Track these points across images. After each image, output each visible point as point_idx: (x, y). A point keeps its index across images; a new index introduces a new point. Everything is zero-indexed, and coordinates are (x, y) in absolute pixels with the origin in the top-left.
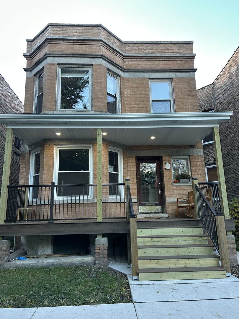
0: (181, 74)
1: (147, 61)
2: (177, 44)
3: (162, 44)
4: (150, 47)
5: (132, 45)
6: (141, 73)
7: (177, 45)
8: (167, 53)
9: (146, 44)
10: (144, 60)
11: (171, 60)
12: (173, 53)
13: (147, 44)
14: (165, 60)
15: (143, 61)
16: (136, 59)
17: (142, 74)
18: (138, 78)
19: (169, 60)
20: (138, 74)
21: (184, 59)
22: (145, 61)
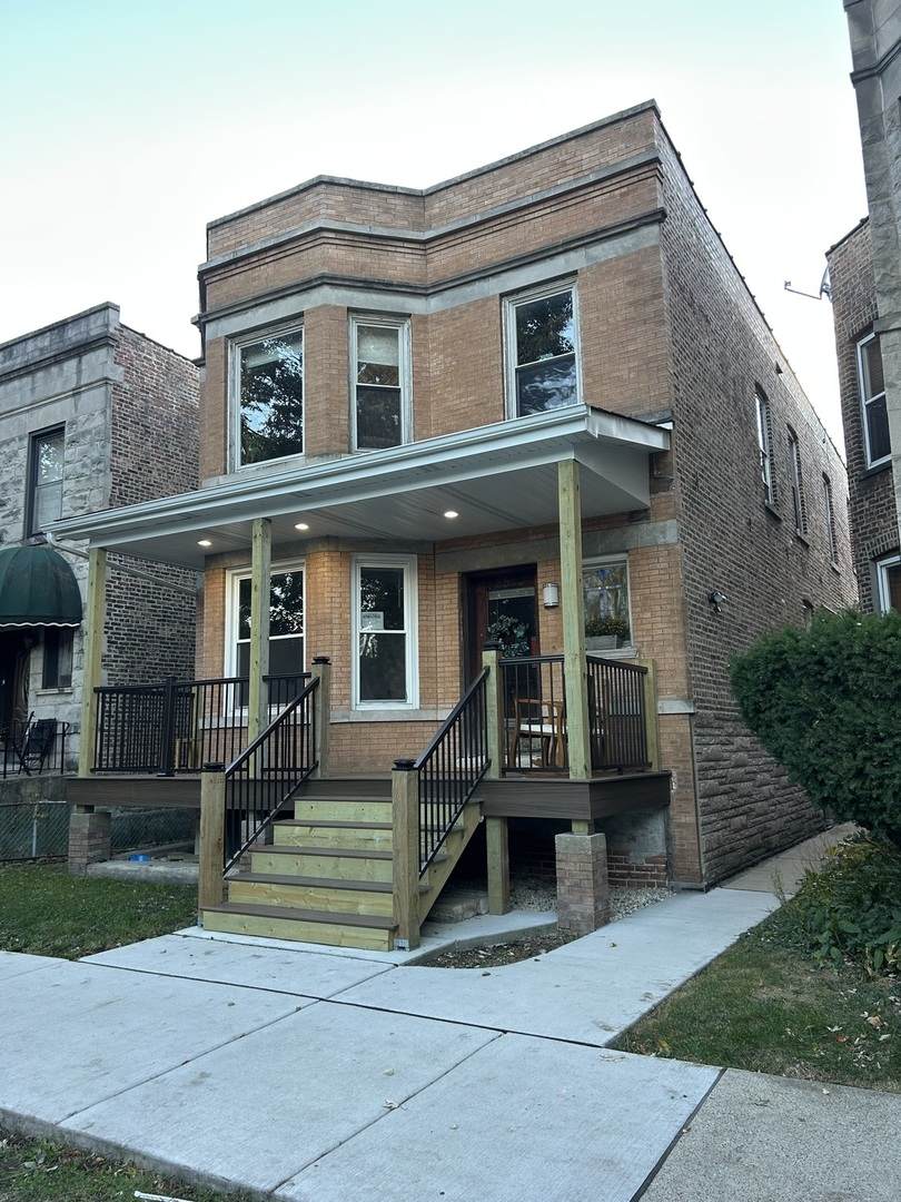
0: (606, 245)
1: (494, 234)
2: (594, 134)
3: (544, 154)
4: (506, 180)
5: (449, 195)
6: (477, 283)
7: (595, 137)
8: (559, 182)
9: (491, 175)
10: (485, 232)
11: (574, 201)
12: (580, 175)
13: (495, 172)
14: (553, 209)
15: (483, 238)
16: (460, 241)
17: (477, 287)
18: (469, 305)
19: (565, 205)
20: (467, 289)
21: (618, 186)
22: (488, 237)
